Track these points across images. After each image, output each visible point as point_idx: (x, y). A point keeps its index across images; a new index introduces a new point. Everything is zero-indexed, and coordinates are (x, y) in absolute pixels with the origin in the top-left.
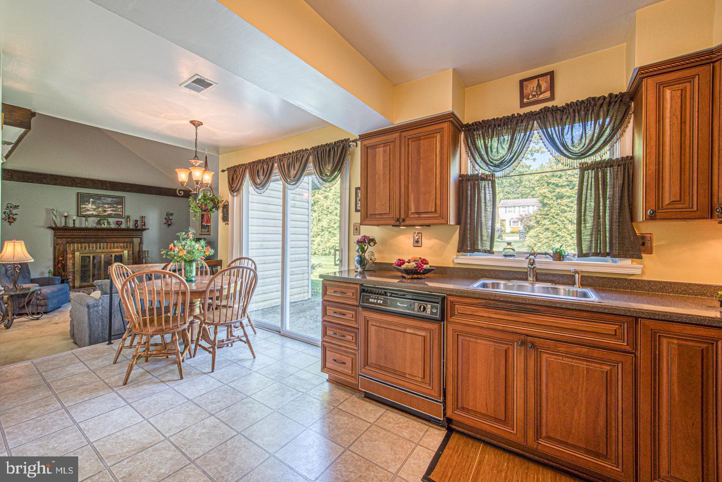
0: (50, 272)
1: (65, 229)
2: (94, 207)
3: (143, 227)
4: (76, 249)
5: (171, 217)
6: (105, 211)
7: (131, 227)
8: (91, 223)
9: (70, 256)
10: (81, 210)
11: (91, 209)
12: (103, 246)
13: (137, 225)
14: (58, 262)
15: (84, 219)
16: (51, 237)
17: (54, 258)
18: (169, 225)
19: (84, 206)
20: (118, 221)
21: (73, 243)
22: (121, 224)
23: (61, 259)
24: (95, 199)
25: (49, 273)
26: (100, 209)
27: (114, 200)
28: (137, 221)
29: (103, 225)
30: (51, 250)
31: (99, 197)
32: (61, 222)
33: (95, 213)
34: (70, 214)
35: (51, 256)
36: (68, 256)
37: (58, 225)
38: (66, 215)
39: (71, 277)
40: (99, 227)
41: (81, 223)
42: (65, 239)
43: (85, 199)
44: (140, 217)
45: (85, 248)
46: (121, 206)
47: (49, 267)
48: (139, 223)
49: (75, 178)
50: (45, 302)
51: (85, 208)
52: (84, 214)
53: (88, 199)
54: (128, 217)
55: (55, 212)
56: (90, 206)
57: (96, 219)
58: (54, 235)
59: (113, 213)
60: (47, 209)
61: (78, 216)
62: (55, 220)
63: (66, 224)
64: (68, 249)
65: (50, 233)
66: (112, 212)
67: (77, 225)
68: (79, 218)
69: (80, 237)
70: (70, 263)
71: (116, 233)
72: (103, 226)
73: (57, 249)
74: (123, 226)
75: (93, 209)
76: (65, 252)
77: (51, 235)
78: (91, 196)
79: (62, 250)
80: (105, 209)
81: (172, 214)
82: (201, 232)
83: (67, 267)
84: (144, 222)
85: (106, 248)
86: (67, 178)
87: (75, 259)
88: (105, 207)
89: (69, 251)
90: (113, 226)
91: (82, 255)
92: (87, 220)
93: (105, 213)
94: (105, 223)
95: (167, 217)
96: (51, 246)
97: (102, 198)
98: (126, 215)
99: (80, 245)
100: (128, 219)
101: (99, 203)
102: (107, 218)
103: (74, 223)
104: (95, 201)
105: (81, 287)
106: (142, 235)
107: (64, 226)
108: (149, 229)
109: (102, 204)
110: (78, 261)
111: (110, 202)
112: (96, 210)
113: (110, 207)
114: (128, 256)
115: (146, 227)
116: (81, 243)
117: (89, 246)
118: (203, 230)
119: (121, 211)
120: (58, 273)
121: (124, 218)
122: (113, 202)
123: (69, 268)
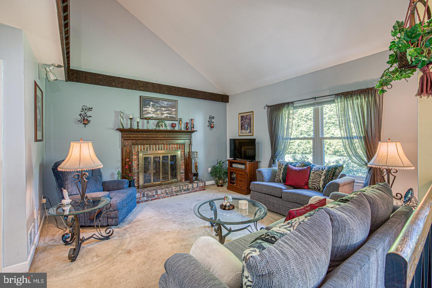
0: (119, 173)
1: (131, 131)
2: (154, 110)
3: (193, 129)
4: (139, 150)
5: (213, 120)
6: (162, 114)
7: (183, 129)
8: (151, 125)
9: (135, 157)
10: (144, 113)
11: (151, 112)
12: (161, 147)
13: (187, 127)
14: (126, 164)
15: (145, 121)
16: (119, 138)
17: (122, 160)
18: (212, 127)
19: (146, 109)
20: (173, 124)
21: (137, 144)
22: (175, 126)
23: (128, 160)
24: (155, 103)
25: (118, 174)
26: (159, 112)
27: (169, 103)
28: (187, 123)
29: (161, 127)
30: (120, 150)
32: (127, 124)
33: (154, 116)
34: (135, 116)
35: (120, 158)
36: (133, 157)
37: (125, 127)
38: (131, 117)
39: (136, 177)
40: (158, 129)
41: (143, 126)
42: (131, 141)
43: (147, 102)
44: (189, 119)
45: (147, 150)
46: (175, 110)
47: (118, 168)
48: (189, 125)
50: (116, 214)
51: (146, 110)
52: (146, 116)
53: (149, 102)
54: (180, 120)
55: (122, 114)
56: (150, 109)
57: (156, 122)
58: (122, 137)
59: (169, 116)
60: (116, 112)
61: (141, 118)
62: (123, 123)
63: (131, 126)
64: (133, 150)
66: (167, 115)
67: (140, 128)
68: (141, 120)
69: (143, 138)
70: (135, 163)
71: (171, 135)
72: (161, 128)
73: (124, 151)
74: (177, 128)
75: (153, 112)
76: (131, 154)
77: (119, 137)
78: (151, 99)
79: (128, 152)
80: (162, 112)
81: (214, 117)
82: (241, 133)
83: (133, 168)
84: (193, 124)
85: (163, 149)
86: (131, 81)
87: (139, 160)
88: (162, 110)
89: (134, 152)
90: (169, 128)
91: (144, 156)
92: (148, 122)
93: (162, 116)
94: (163, 125)
95: (210, 120)
96: (120, 148)
97: (159, 101)
98: (179, 118)
99: (143, 146)
100: (180, 122)
101: (157, 107)
102: (164, 121)
103: (138, 125)
104: (154, 104)
105: (144, 187)
106: (191, 137)
107: (130, 128)
108: (197, 131)
109: (160, 107)
110: (141, 162)
111: (166, 106)
112: (155, 113)
113: (166, 110)
114: (181, 157)
115: (195, 130)
116: (144, 144)
117: (150, 147)
118: (244, 131)
119: (175, 114)
120: (126, 175)
121: (177, 121)
122: (168, 106)
123: (134, 169)
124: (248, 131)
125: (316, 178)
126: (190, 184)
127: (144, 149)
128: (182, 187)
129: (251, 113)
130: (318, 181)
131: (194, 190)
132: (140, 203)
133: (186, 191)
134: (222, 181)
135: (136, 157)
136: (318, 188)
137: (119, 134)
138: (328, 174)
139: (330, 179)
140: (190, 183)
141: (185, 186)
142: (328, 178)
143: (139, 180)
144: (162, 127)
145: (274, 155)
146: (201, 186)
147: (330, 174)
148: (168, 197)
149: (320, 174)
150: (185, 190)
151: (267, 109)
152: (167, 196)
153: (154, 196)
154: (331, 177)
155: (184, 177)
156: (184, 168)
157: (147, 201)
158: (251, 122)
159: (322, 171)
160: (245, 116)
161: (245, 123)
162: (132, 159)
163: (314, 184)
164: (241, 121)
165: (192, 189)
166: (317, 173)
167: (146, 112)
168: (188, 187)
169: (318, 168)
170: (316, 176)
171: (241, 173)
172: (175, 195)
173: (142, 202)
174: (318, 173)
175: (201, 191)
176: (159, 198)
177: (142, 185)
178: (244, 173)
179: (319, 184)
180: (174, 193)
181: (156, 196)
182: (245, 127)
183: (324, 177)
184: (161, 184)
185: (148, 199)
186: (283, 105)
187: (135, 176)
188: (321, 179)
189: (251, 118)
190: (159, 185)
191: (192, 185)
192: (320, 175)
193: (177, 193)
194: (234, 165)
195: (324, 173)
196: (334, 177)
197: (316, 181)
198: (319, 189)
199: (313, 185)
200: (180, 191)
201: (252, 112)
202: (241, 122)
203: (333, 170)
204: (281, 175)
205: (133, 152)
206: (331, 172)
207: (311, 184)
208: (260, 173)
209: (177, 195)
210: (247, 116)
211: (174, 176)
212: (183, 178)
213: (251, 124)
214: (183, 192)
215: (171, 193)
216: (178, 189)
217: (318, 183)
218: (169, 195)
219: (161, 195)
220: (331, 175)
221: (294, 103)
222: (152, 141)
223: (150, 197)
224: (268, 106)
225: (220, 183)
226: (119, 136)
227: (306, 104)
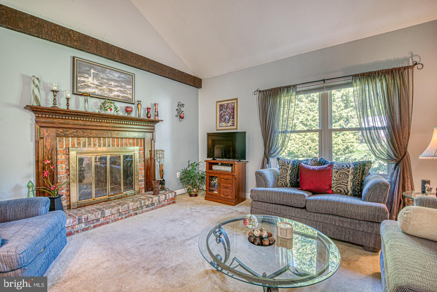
0: (30, 184)
1: (54, 112)
2: (96, 82)
3: (156, 117)
4: (70, 146)
5: (182, 109)
6: (111, 91)
7: (142, 117)
8: (92, 106)
9: (61, 157)
10: (79, 85)
11: (92, 86)
12: (109, 142)
13: (149, 115)
14: (44, 168)
15: (82, 99)
16: (31, 124)
17: (37, 162)
18: (182, 118)
19: (82, 79)
20: (128, 107)
21: (67, 136)
22: (131, 111)
23: (49, 162)
24: (98, 71)
25: (29, 187)
26: (104, 87)
27: (122, 76)
28: (149, 109)
29: (109, 110)
30: (32, 146)
31: (104, 68)
32: (47, 100)
33: (97, 92)
35: (32, 159)
36: (59, 157)
37: (43, 105)
38: (55, 88)
39: (64, 191)
40: (103, 112)
41: (77, 105)
42: (54, 130)
43: (84, 68)
44: (151, 104)
45: (84, 146)
46: (131, 87)
47: (29, 176)
48: (151, 112)
49: (71, 30)
51: (84, 82)
52: (83, 91)
53: (88, 68)
54: (139, 103)
55: (37, 82)
56: (90, 80)
57: (100, 102)
58: (37, 122)
59: (121, 95)
61: (73, 93)
62: (38, 96)
63: (54, 104)
64: (58, 146)
65: (30, 116)
66: (119, 94)
67: (72, 108)
68: (74, 96)
69: (77, 127)
70: (61, 169)
71: (124, 124)
72: (109, 112)
73: (41, 147)
74: (133, 115)
75: (95, 86)
76: (54, 150)
77: (30, 122)
78: (93, 65)
79: (48, 148)
80: (110, 88)
81: (184, 105)
82: (220, 127)
83: (58, 176)
84: (157, 111)
85: (112, 145)
87: (71, 161)
88: (111, 84)
89: (61, 149)
90: (121, 114)
91: (80, 156)
92: (86, 101)
93: (111, 94)
94: (111, 107)
95: (178, 108)
96: (31, 141)
97: (106, 71)
98: (136, 99)
99: (77, 140)
100: (139, 106)
101: (102, 78)
102: (113, 102)
103: (68, 103)
104: (97, 74)
105: (80, 206)
106: (154, 129)
107: (52, 107)
108: (162, 121)
109: (107, 79)
110: (74, 166)
111: (117, 79)
112: (99, 87)
113: (117, 86)
114: (139, 157)
115: (160, 119)
116: (78, 137)
117: (89, 142)
118: (224, 124)
119: (130, 94)
120: (44, 189)
121: (134, 104)
122: (120, 79)
123: (61, 177)
124: (230, 123)
125: (341, 178)
126: (154, 196)
127: (79, 144)
128: (144, 202)
129: (235, 101)
130: (345, 183)
131: (161, 205)
132: (74, 234)
133: (150, 206)
134: (196, 190)
135: (63, 157)
136: (345, 191)
137: (31, 117)
138: (357, 173)
139: (360, 178)
140: (154, 194)
141: (149, 200)
142: (358, 178)
143: (69, 195)
144: (111, 110)
145: (268, 153)
146: (171, 197)
147: (359, 172)
148: (122, 218)
149: (347, 172)
150: (147, 206)
151: (258, 93)
152: (120, 217)
153: (98, 220)
154: (360, 176)
155: (143, 186)
156: (143, 173)
157: (87, 229)
158: (234, 112)
159: (347, 169)
160: (226, 105)
161: (226, 114)
162: (57, 160)
163: (340, 187)
164: (220, 111)
165: (158, 203)
166: (342, 171)
167: (82, 84)
168: (152, 201)
169: (342, 166)
170: (341, 176)
171: (226, 177)
172: (133, 214)
173: (77, 232)
175: (170, 206)
176: (108, 223)
177: (76, 203)
178: (230, 177)
179: (347, 186)
180: (132, 212)
181: (102, 220)
182: (225, 119)
183: (352, 177)
184: (108, 199)
185: (87, 227)
187: (62, 189)
188: (349, 179)
189: (234, 107)
190: (105, 201)
191: (158, 197)
192: (346, 174)
193: (136, 212)
194: (215, 167)
195: (350, 171)
196: (364, 176)
197: (343, 182)
198: (346, 192)
199: (338, 188)
200: (140, 208)
201: (237, 99)
202: (220, 113)
203: (361, 167)
204: (288, 178)
205: (59, 149)
206: (360, 170)
207: (335, 187)
209: (136, 214)
210: (228, 104)
211: (129, 184)
212: (143, 188)
213: (234, 115)
214: (145, 209)
215: (127, 212)
216: (137, 204)
217: (345, 185)
218: (124, 216)
219: (110, 217)
220: (361, 174)
221: (296, 87)
222: (93, 131)
223: (92, 222)
224: (260, 91)
225: (194, 192)
226: (31, 120)
227: (310, 88)
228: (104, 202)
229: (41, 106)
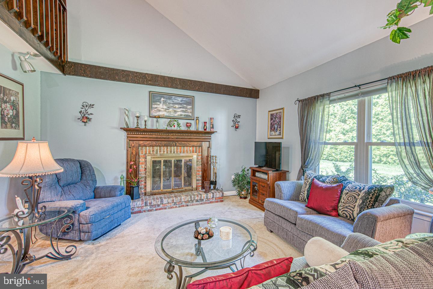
0: (122, 177)
1: (137, 130)
2: (165, 107)
3: (212, 130)
4: (148, 153)
5: (238, 120)
6: (175, 112)
7: (200, 130)
8: (162, 125)
9: (142, 160)
12: (174, 150)
13: (205, 127)
14: (131, 167)
15: (155, 119)
16: (125, 139)
17: (127, 162)
18: (237, 128)
19: (155, 106)
20: (187, 123)
21: (146, 146)
22: (191, 126)
23: (134, 163)
24: (166, 99)
26: (171, 110)
27: (184, 99)
28: (205, 123)
29: (173, 127)
31: (170, 96)
32: (134, 123)
33: (166, 114)
34: (142, 114)
36: (140, 160)
37: (131, 126)
38: (138, 115)
39: (143, 183)
40: (169, 128)
41: (152, 124)
42: (137, 142)
43: (157, 98)
44: (208, 118)
45: (157, 153)
46: (191, 107)
47: (122, 172)
48: (208, 125)
49: (146, 74)
50: (88, 228)
51: (156, 108)
53: (159, 98)
54: (197, 118)
55: (127, 112)
56: (161, 106)
57: (167, 121)
58: (128, 137)
59: (184, 114)
60: (120, 109)
62: (128, 122)
63: (138, 125)
67: (149, 127)
68: (151, 118)
69: (152, 139)
70: (142, 168)
71: (186, 136)
72: (173, 128)
73: (130, 153)
74: (193, 129)
75: (164, 110)
76: (137, 156)
77: (124, 137)
78: (162, 95)
79: (134, 154)
80: (175, 110)
81: (240, 116)
82: (270, 135)
83: (140, 172)
84: (212, 124)
85: (176, 152)
86: (138, 74)
87: (147, 163)
88: (175, 107)
89: (142, 155)
90: (183, 128)
91: (153, 159)
92: (157, 121)
93: (176, 115)
94: (174, 124)
95: (234, 119)
96: (125, 149)
97: (172, 97)
98: (196, 116)
99: (152, 148)
100: (197, 121)
101: (169, 103)
102: (177, 120)
103: (145, 124)
104: (166, 101)
105: (153, 194)
106: (211, 139)
107: (136, 127)
108: (216, 132)
109: (173, 104)
110: (149, 166)
111: (180, 102)
112: (167, 110)
113: (180, 108)
114: (197, 161)
115: (215, 130)
116: (153, 146)
117: (160, 150)
118: (273, 132)
119: (190, 112)
121: (194, 120)
122: (183, 102)
123: (141, 173)
124: (278, 133)
125: (349, 201)
126: (204, 193)
127: (153, 151)
128: (194, 198)
129: (281, 111)
130: (351, 207)
131: (209, 201)
132: (143, 212)
133: (199, 201)
134: (245, 193)
135: (143, 159)
136: (350, 217)
137: (124, 134)
138: (368, 198)
139: (370, 205)
140: (205, 192)
141: (198, 196)
142: (367, 204)
143: (146, 186)
144: (174, 126)
146: (218, 197)
147: (371, 198)
148: (176, 207)
149: (356, 196)
150: (197, 201)
151: (298, 103)
152: (174, 206)
153: (159, 205)
154: (371, 202)
155: (201, 184)
156: (201, 174)
157: (151, 211)
158: (280, 122)
159: (358, 192)
160: (275, 114)
161: (275, 123)
162: (139, 162)
163: (346, 211)
164: (271, 120)
165: (206, 199)
166: (352, 194)
167: (156, 110)
168: (201, 197)
169: (354, 188)
170: (349, 199)
171: (263, 184)
172: (185, 206)
173: (145, 211)
174: (354, 194)
175: (218, 203)
176: (165, 209)
177: (149, 192)
178: (266, 185)
179: (353, 211)
180: (184, 204)
181: (161, 206)
182: (275, 128)
183: (361, 201)
184: (172, 191)
185: (151, 209)
186: (316, 98)
187: (142, 182)
188: (357, 204)
189: (281, 116)
191: (206, 195)
192: (355, 197)
193: (187, 204)
194: (257, 174)
195: (361, 195)
196: (376, 203)
197: (349, 206)
198: (352, 218)
199: (344, 212)
200: (191, 202)
201: (282, 109)
202: (271, 122)
203: (376, 192)
204: (306, 192)
205: (140, 154)
206: (373, 195)
207: (342, 210)
208: (278, 187)
209: (188, 205)
210: (277, 113)
211: (188, 182)
212: (200, 186)
213: (280, 124)
214: (195, 203)
215: (180, 203)
216: (188, 198)
217: (351, 210)
218: (177, 206)
219: (168, 205)
220: (373, 200)
221: (330, 95)
222: (162, 142)
223: (154, 206)
224: (299, 101)
225: (242, 194)
226: (125, 136)
227: (347, 95)
228: (169, 193)
229: (129, 127)
